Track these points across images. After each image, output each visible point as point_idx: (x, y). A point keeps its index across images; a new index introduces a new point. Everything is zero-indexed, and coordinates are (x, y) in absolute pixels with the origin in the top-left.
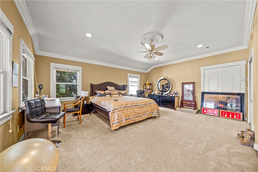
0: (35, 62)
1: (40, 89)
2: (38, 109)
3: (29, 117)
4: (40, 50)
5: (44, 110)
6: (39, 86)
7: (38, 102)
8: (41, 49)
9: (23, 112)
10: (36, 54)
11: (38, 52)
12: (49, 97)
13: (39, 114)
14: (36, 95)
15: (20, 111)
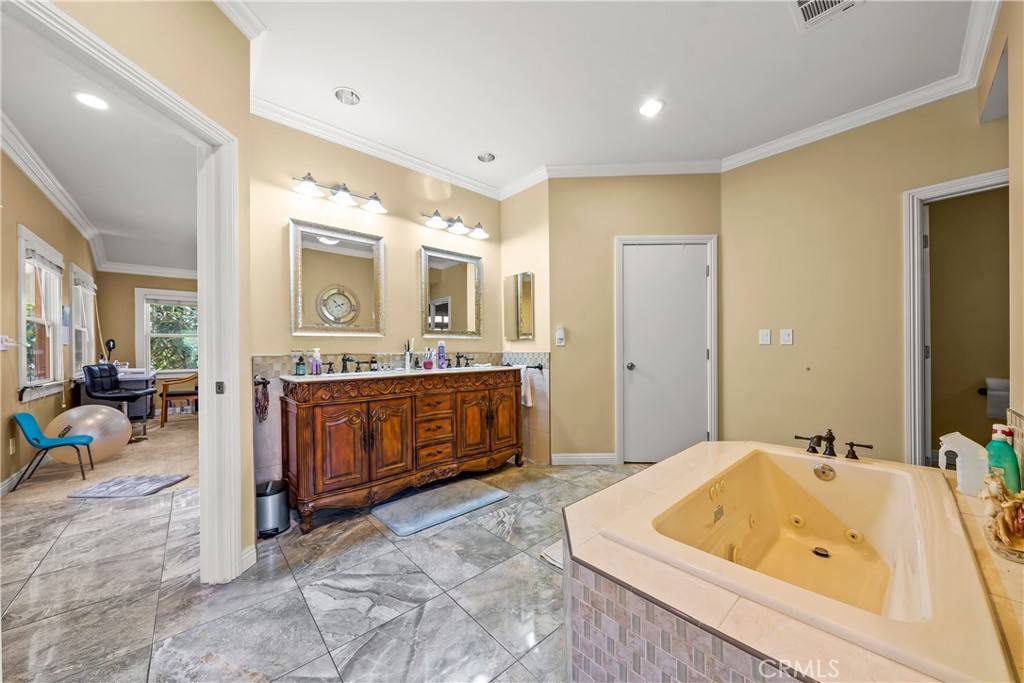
0: (96, 291)
1: (110, 350)
2: (104, 380)
3: (90, 390)
4: (109, 261)
5: (116, 384)
6: (107, 344)
7: (105, 369)
8: (110, 258)
9: (78, 385)
10: (99, 269)
11: (103, 266)
12: (133, 365)
13: (106, 387)
14: (101, 361)
15: (72, 386)
